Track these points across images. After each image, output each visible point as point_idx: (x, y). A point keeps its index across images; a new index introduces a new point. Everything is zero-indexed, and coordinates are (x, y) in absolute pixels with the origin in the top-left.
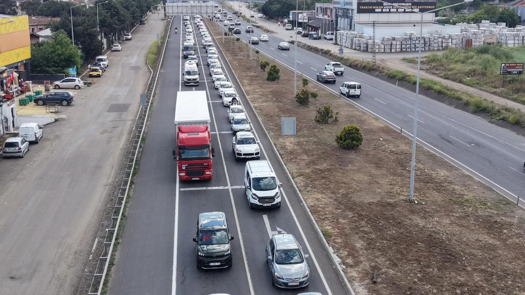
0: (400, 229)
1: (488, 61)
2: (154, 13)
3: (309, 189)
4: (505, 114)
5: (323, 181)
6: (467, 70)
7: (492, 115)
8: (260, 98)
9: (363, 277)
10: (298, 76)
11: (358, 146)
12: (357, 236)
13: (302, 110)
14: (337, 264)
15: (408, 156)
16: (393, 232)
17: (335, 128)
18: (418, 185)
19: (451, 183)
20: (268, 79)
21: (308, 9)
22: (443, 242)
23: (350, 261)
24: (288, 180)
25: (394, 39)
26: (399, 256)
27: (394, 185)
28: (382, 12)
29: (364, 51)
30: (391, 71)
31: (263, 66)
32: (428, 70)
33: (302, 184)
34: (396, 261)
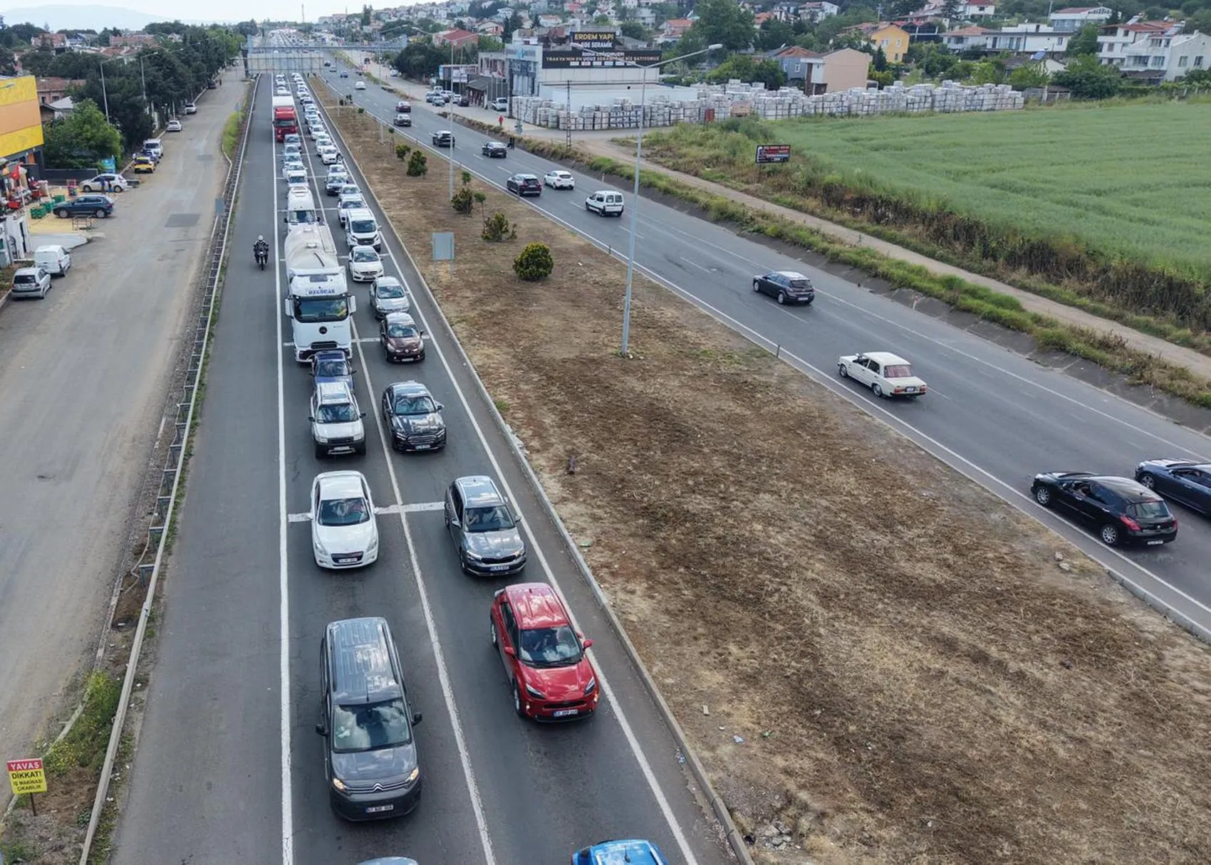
0: (608, 395)
1: (738, 143)
2: (230, 70)
3: (476, 341)
4: (762, 223)
5: (496, 328)
6: (706, 157)
7: (742, 225)
8: (398, 203)
9: (554, 466)
10: (455, 169)
11: (546, 275)
12: (545, 408)
13: (462, 220)
14: (517, 448)
15: (620, 289)
16: (597, 400)
17: (512, 247)
18: (633, 332)
19: (681, 327)
20: (409, 173)
21: (468, 61)
22: (669, 413)
23: (535, 443)
24: (445, 328)
25: (598, 109)
26: (606, 435)
27: (599, 332)
28: (580, 67)
29: (553, 128)
30: (595, 159)
31: (401, 153)
32: (648, 156)
33: (465, 334)
34: (601, 442)
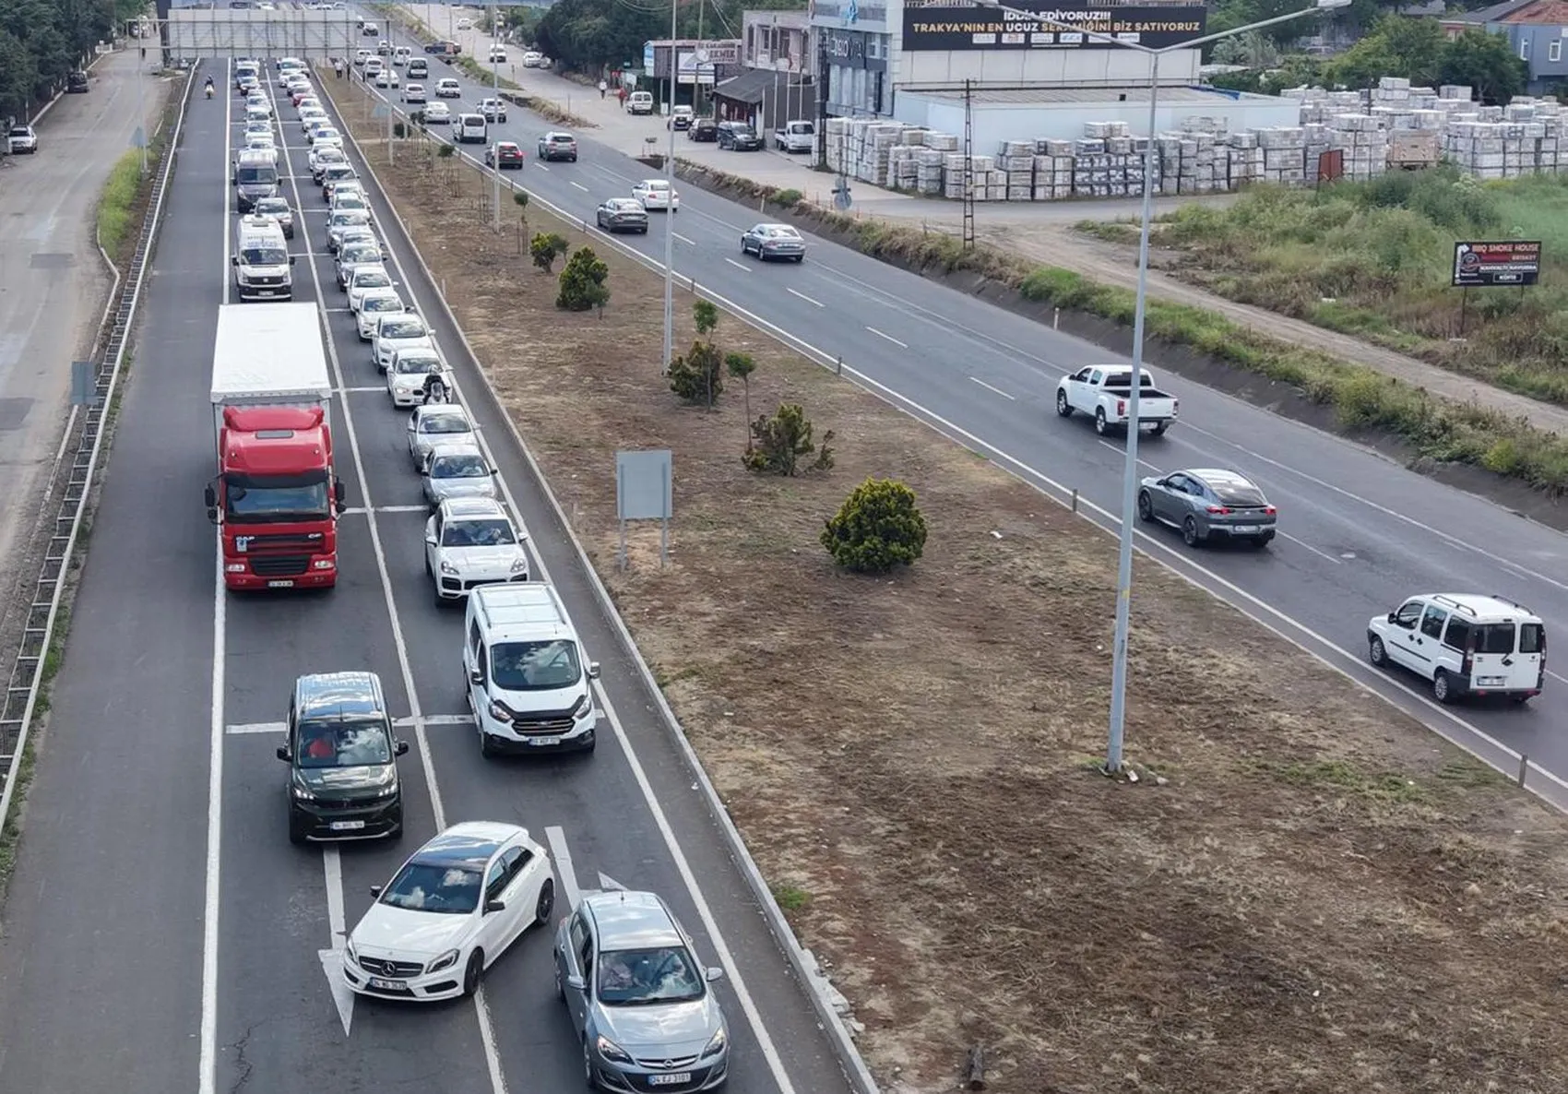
0: (1072, 878)
1: (1406, 235)
2: (124, 48)
3: (724, 725)
4: (1470, 438)
5: (776, 695)
6: (1322, 270)
7: (1418, 441)
8: (533, 376)
9: (930, 1065)
10: (683, 294)
11: (907, 560)
12: (906, 908)
13: (691, 421)
14: (832, 1013)
15: (1101, 600)
16: (1044, 891)
17: (822, 490)
18: (1138, 711)
19: (1265, 701)
20: (563, 304)
21: (716, 31)
22: (1235, 929)
23: (880, 1003)
24: (644, 693)
25: (1044, 149)
26: (1068, 984)
27: (1046, 710)
28: (999, 46)
29: (929, 195)
30: (1033, 273)
31: (545, 254)
32: (1173, 267)
33: (697, 707)
34: (1055, 1003)
